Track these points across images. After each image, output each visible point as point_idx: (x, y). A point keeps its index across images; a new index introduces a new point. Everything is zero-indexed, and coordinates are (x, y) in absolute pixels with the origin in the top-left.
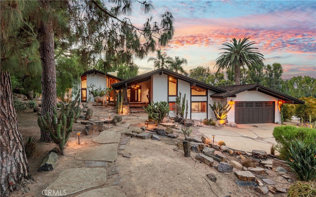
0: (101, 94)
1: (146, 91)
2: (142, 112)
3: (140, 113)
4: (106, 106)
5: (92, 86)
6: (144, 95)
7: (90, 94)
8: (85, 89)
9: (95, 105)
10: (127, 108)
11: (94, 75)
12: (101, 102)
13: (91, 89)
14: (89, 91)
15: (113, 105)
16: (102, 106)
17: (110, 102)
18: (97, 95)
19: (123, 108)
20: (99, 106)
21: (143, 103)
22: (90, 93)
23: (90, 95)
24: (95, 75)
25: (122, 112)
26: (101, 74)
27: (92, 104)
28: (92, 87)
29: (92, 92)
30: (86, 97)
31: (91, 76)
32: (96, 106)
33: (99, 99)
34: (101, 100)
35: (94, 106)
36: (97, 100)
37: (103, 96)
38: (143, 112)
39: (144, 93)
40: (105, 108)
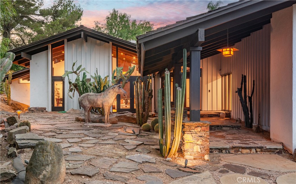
0: (100, 86)
1: (214, 82)
2: (250, 148)
3: (245, 151)
4: (113, 123)
5: (78, 69)
6: (210, 94)
7: (71, 90)
8: (61, 79)
9: (82, 118)
10: (202, 134)
11: (81, 44)
12: (99, 110)
13: (73, 78)
14: (70, 83)
15: (134, 119)
16: (101, 121)
17: (119, 110)
18: (86, 90)
19: (183, 133)
20: (93, 122)
21: (213, 113)
22: (72, 87)
23: (71, 94)
24: (85, 44)
25: (181, 151)
26: (98, 41)
27: (74, 117)
28: (75, 72)
29: (76, 86)
30: (63, 100)
31: (74, 46)
32: (83, 121)
33: (94, 102)
34: (99, 103)
35: (79, 124)
36: (86, 103)
37: (104, 90)
38: (255, 148)
39: (210, 88)
40: (110, 129)
